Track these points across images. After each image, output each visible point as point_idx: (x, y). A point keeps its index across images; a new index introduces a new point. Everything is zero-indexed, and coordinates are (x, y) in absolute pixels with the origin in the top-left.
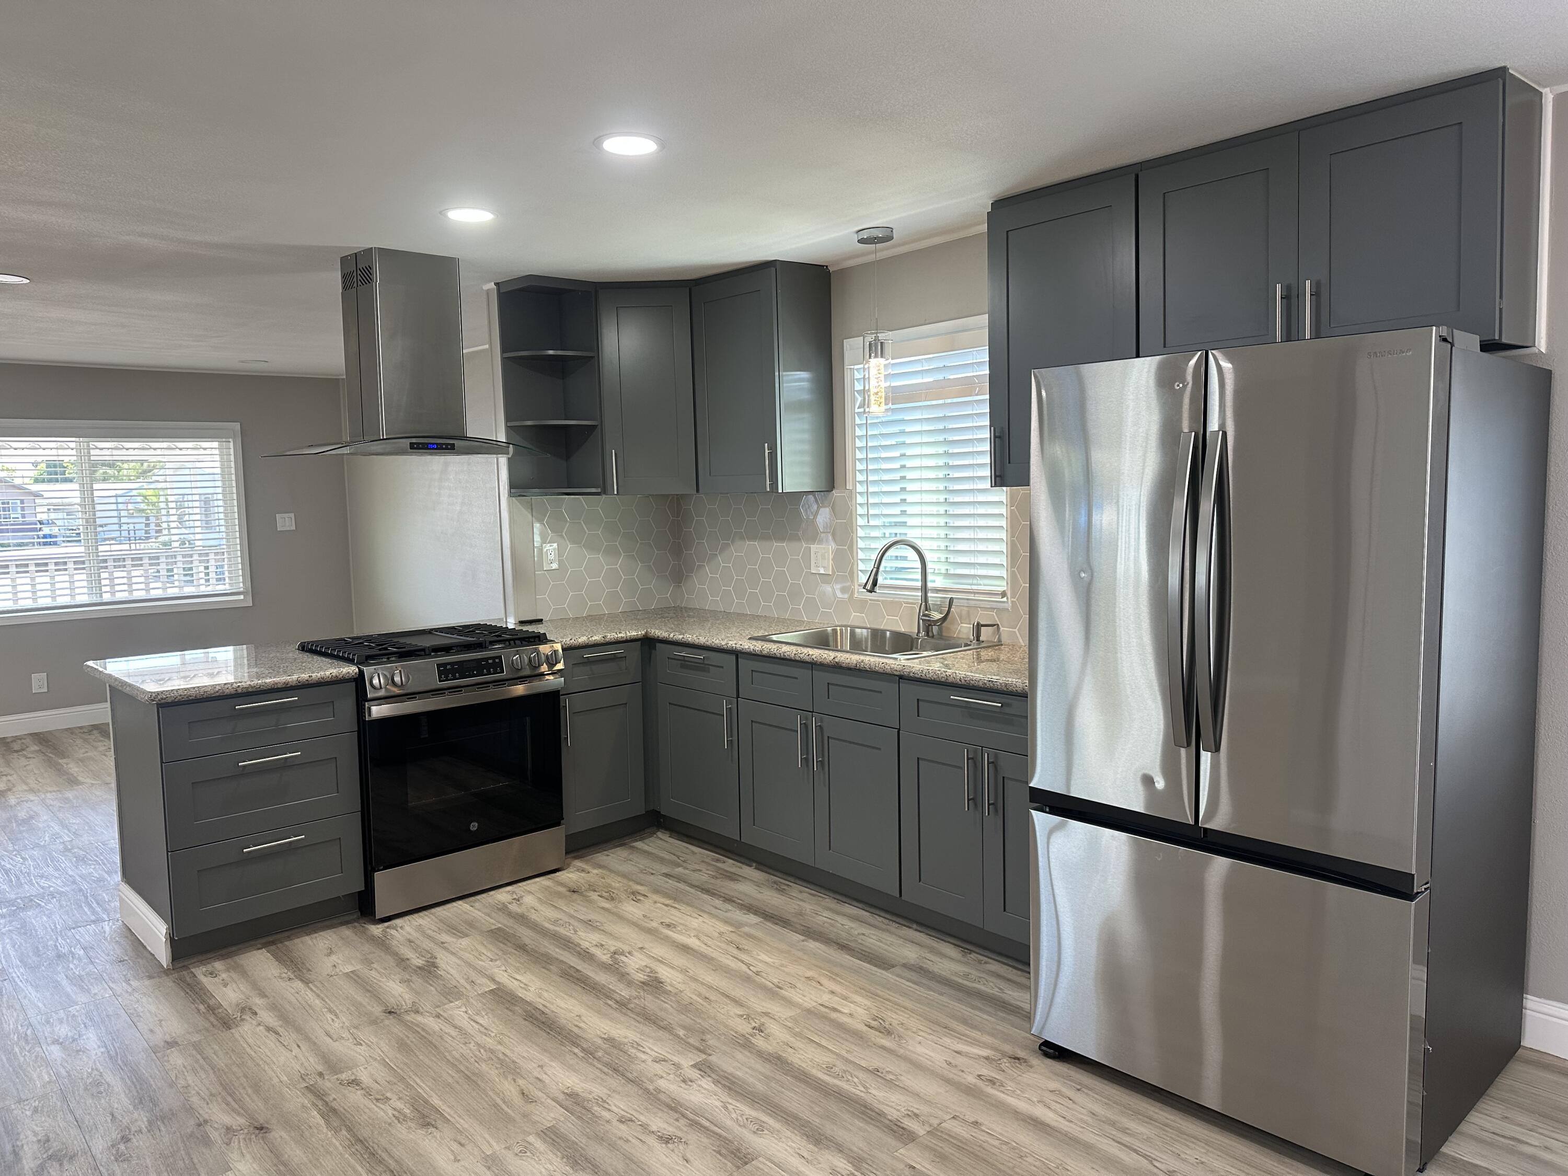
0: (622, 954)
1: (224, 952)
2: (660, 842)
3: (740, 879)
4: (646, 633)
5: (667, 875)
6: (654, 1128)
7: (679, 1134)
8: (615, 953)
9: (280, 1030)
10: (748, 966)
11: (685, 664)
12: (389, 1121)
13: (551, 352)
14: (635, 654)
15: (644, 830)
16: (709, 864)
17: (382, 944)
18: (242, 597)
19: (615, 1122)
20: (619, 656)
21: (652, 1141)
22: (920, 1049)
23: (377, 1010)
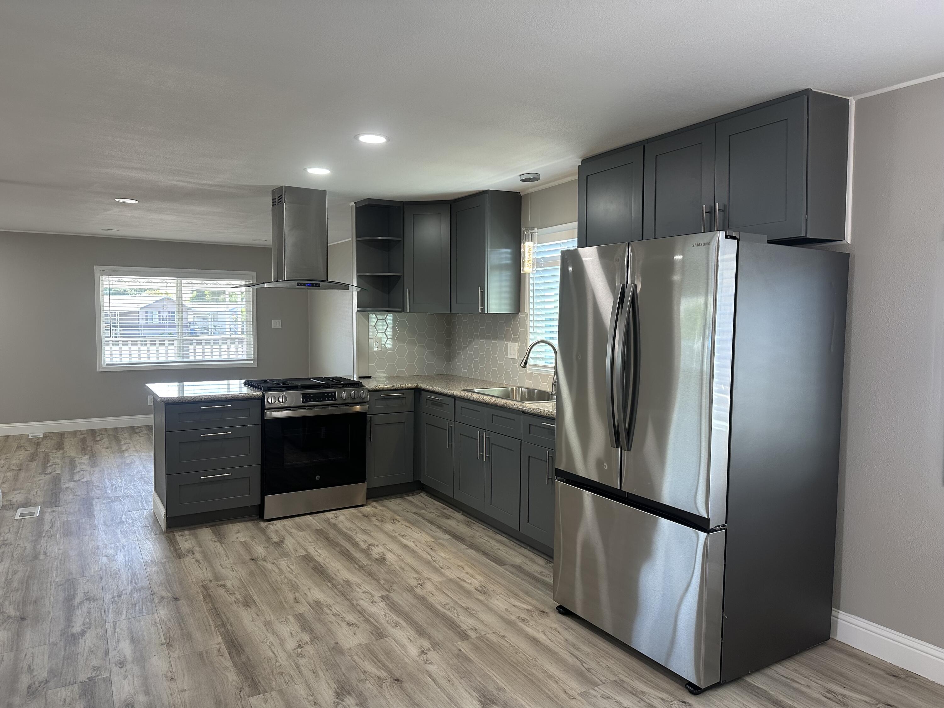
0: (374, 546)
1: (191, 527)
2: (420, 497)
3: (451, 518)
4: (417, 385)
5: (415, 513)
6: (347, 619)
7: (357, 623)
8: (370, 545)
9: (201, 561)
10: (432, 557)
11: (434, 403)
12: (231, 602)
13: (380, 238)
14: (410, 397)
15: (414, 491)
16: (439, 510)
17: (263, 531)
18: (252, 362)
19: (331, 615)
20: (401, 396)
21: (344, 625)
22: (496, 602)
23: (247, 558)
